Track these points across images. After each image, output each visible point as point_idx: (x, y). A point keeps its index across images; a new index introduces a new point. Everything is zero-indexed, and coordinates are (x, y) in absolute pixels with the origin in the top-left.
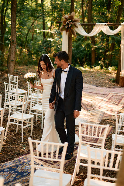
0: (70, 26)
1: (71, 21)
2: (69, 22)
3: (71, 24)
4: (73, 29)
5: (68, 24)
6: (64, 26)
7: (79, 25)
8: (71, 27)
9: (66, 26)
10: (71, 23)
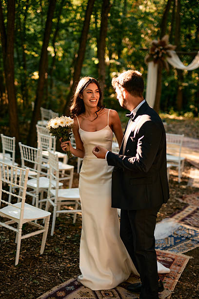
0: (160, 55)
1: (163, 49)
2: (159, 50)
3: (163, 53)
4: (165, 61)
5: (158, 53)
6: (152, 55)
7: (174, 54)
8: (162, 56)
9: (154, 55)
10: (163, 51)
